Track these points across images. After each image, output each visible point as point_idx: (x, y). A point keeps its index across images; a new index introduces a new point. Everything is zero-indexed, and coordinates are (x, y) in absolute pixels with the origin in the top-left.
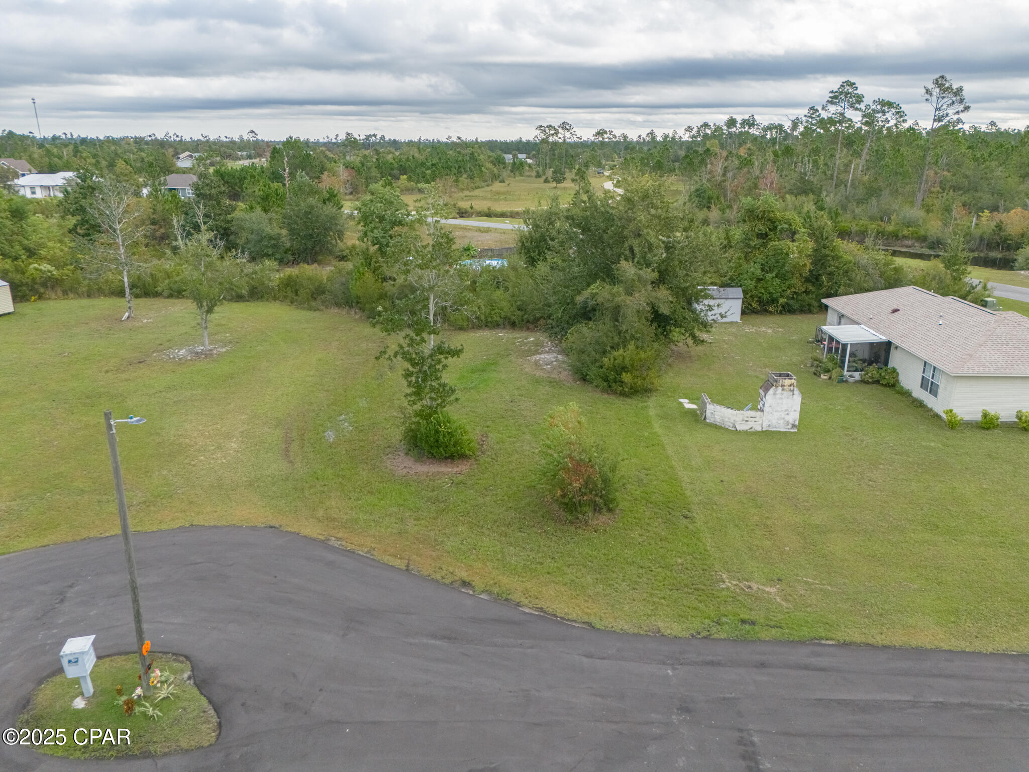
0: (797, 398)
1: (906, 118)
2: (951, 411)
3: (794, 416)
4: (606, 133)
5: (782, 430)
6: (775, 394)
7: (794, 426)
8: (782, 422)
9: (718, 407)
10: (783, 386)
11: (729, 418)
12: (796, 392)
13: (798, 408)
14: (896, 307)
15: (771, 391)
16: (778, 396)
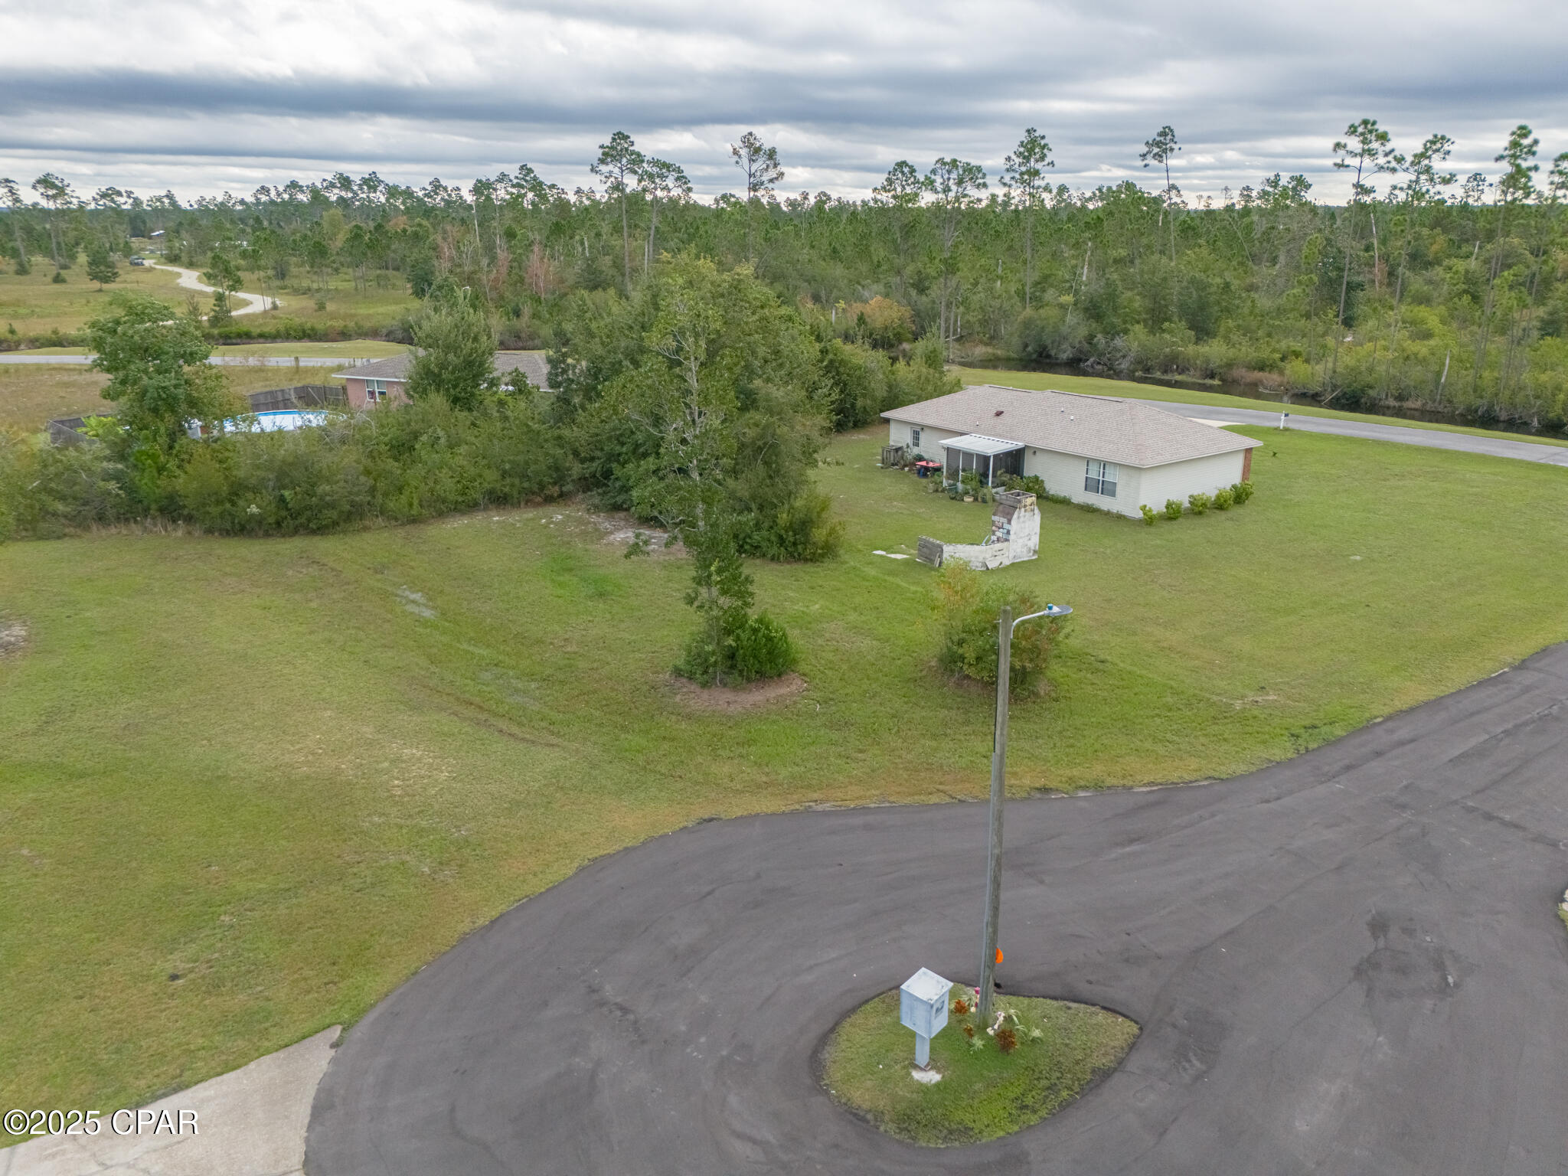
0: (1037, 517)
1: (689, 185)
2: (1145, 506)
3: (1034, 542)
4: (119, 194)
5: (1026, 559)
6: (1019, 517)
7: (1035, 552)
8: (1025, 550)
9: (959, 546)
10: (1025, 506)
11: (977, 557)
12: (1037, 511)
13: (1038, 529)
14: (1000, 409)
15: (1015, 516)
16: (1022, 519)
